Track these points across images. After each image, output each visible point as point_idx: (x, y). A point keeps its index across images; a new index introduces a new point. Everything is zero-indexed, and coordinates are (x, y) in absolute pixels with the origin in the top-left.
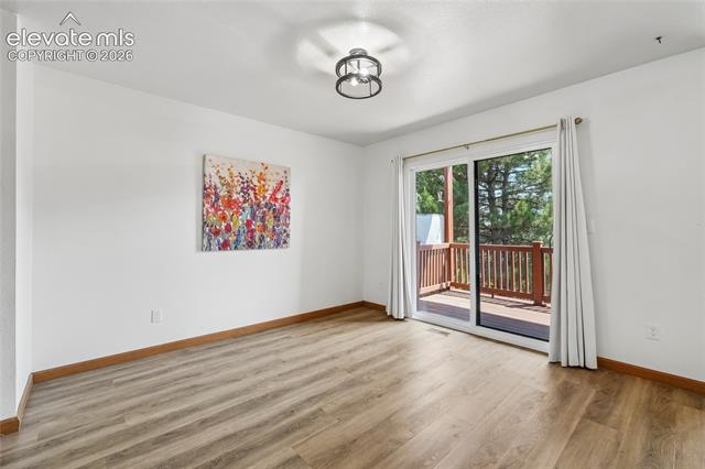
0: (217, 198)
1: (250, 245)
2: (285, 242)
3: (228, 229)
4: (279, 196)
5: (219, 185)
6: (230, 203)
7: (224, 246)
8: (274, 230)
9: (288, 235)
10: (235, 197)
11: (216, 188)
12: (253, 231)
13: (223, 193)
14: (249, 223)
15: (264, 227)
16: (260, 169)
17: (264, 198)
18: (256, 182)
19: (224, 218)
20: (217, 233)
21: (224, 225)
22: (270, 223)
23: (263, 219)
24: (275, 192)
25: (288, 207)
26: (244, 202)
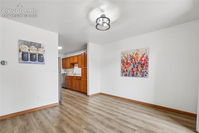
0: (124, 62)
1: (133, 76)
2: (146, 75)
3: (127, 71)
4: (143, 59)
5: (124, 59)
6: (127, 63)
7: (126, 75)
8: (141, 71)
9: (147, 73)
10: (128, 62)
11: (124, 60)
12: (134, 71)
13: (125, 61)
14: (132, 69)
15: (138, 70)
16: (136, 52)
17: (138, 60)
18: (135, 56)
19: (126, 68)
20: (124, 72)
21: (126, 70)
22: (140, 69)
23: (137, 68)
24: (142, 58)
25: (147, 63)
26: (131, 63)
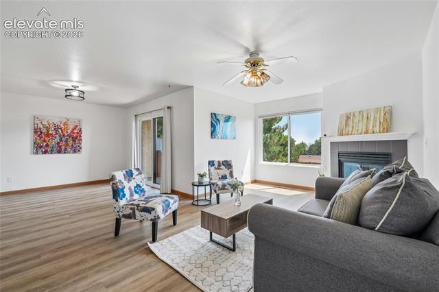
0: (41, 132)
1: (59, 152)
2: (79, 151)
3: (47, 145)
4: (76, 131)
5: (42, 127)
6: (48, 135)
7: (45, 152)
8: (72, 146)
9: (81, 148)
10: (51, 132)
11: (40, 129)
12: (60, 146)
13: (44, 131)
14: (58, 143)
15: (67, 145)
16: (64, 121)
17: (67, 132)
18: (62, 126)
19: (45, 141)
20: (41, 147)
21: (45, 144)
22: (70, 143)
23: (66, 141)
24: (74, 129)
25: (80, 136)
26: (56, 134)
